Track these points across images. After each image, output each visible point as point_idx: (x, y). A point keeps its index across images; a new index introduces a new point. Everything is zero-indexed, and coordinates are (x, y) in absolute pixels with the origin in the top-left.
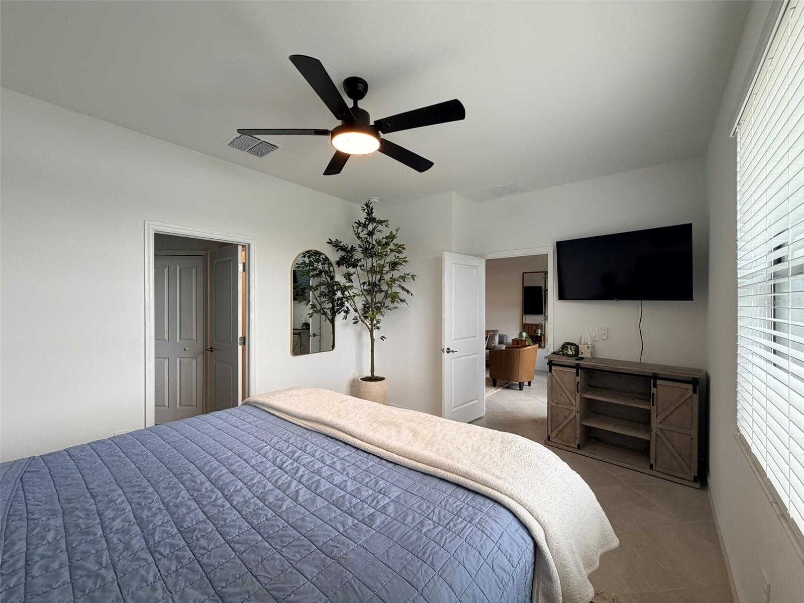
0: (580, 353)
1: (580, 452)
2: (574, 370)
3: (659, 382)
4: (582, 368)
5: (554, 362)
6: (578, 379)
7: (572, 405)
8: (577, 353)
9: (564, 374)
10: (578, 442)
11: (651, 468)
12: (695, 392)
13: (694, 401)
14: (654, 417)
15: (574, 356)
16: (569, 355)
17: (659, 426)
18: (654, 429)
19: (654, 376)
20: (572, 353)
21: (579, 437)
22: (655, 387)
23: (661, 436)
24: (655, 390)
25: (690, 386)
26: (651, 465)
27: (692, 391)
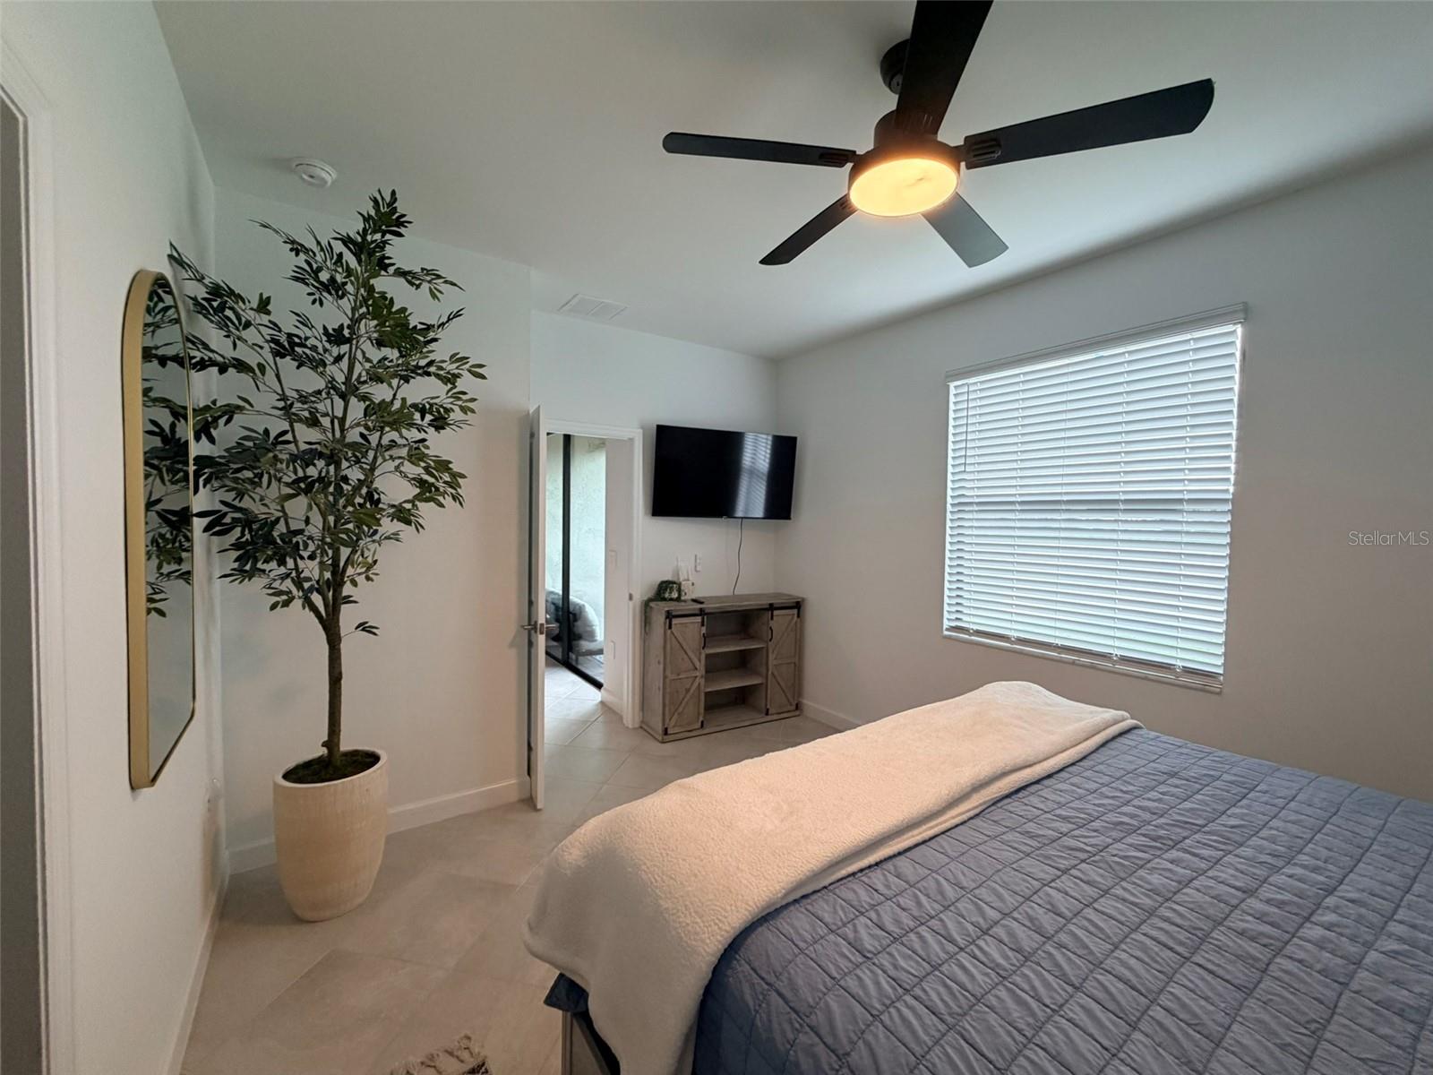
0: (683, 594)
1: (705, 732)
2: (699, 619)
3: (776, 613)
4: (707, 614)
5: (674, 613)
6: (704, 630)
7: (696, 669)
8: (680, 595)
9: (686, 627)
10: (701, 719)
11: (767, 714)
12: (798, 616)
13: (798, 626)
14: (770, 655)
15: (678, 599)
16: (671, 599)
17: (775, 662)
18: (770, 667)
19: (772, 608)
20: (675, 595)
21: (702, 711)
22: (772, 618)
23: (776, 673)
24: (772, 623)
25: (795, 611)
26: (768, 710)
27: (796, 616)
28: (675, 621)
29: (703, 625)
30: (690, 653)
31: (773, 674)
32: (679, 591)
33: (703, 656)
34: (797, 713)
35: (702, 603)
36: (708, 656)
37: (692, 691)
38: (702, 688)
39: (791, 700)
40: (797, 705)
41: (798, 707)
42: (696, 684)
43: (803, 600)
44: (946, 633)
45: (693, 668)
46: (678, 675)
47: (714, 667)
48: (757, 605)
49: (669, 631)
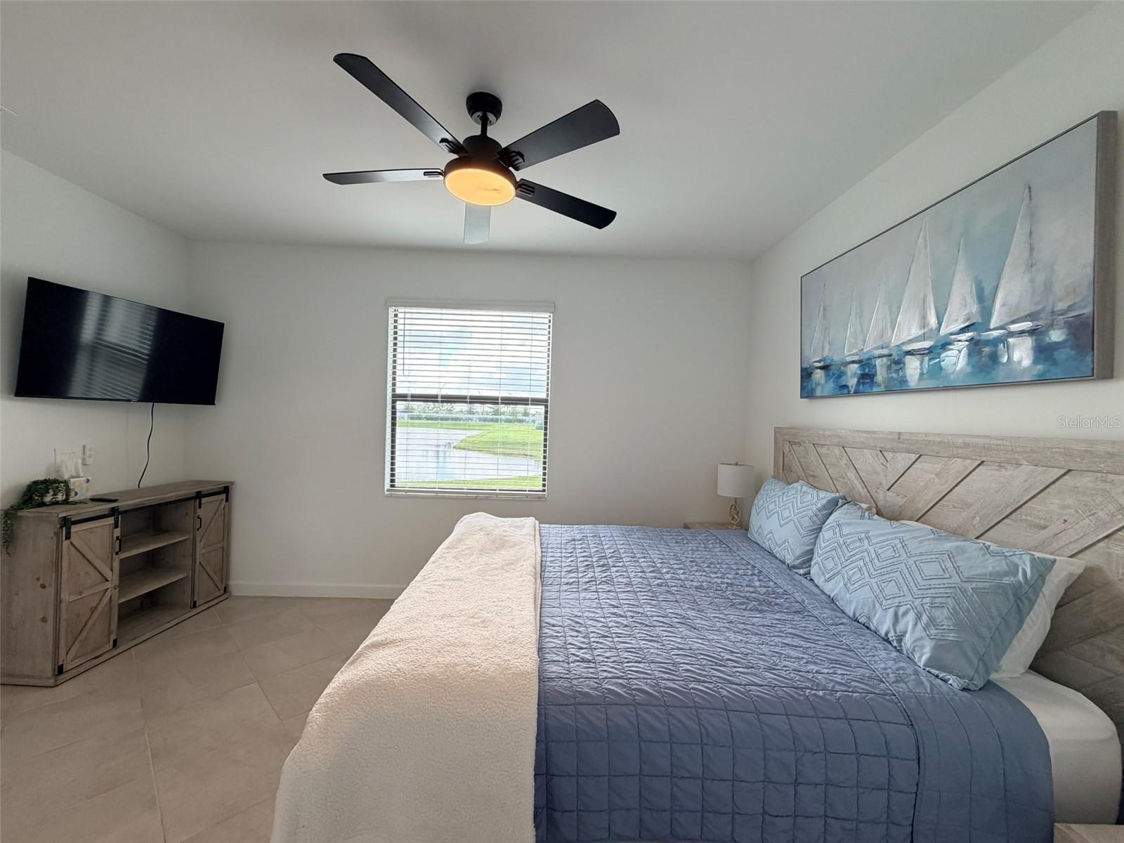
0: (75, 493)
1: (119, 651)
2: (111, 520)
4: (124, 513)
5: (68, 520)
6: (117, 532)
7: (107, 580)
8: (68, 495)
9: (91, 532)
10: (113, 637)
11: (195, 606)
12: (227, 500)
13: (226, 510)
14: (198, 544)
15: (66, 502)
16: (57, 503)
17: (204, 551)
18: (198, 556)
19: (199, 496)
20: (60, 497)
21: (114, 626)
22: (200, 507)
23: (204, 563)
24: (199, 512)
25: (224, 496)
26: (195, 603)
27: (224, 500)
28: (74, 529)
29: (116, 526)
30: (98, 563)
31: (200, 563)
32: (68, 491)
33: (116, 565)
34: (226, 596)
35: (115, 501)
36: (121, 561)
37: (100, 609)
38: (115, 599)
39: (219, 583)
40: (225, 588)
41: (226, 589)
42: (106, 600)
43: (232, 483)
44: (387, 493)
45: (104, 580)
46: (80, 593)
47: (131, 571)
48: (185, 495)
49: (66, 543)
